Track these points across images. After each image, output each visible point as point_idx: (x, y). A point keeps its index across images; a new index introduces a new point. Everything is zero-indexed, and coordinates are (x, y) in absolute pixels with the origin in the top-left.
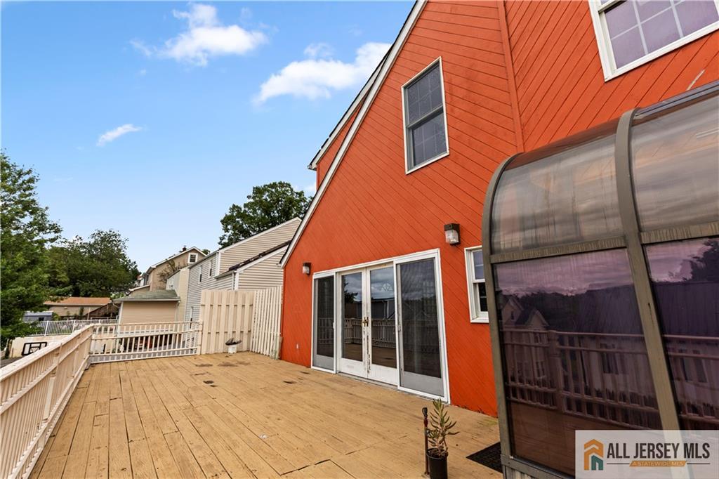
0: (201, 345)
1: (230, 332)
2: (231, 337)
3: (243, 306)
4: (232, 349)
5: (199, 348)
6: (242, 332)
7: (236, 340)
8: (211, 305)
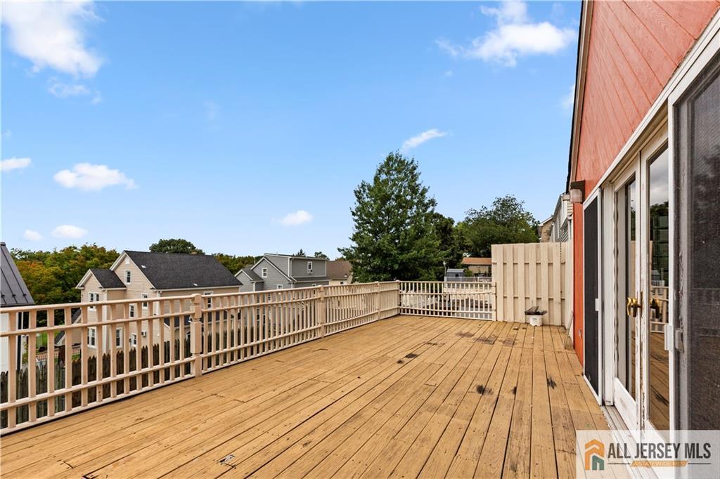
0: (496, 310)
1: (533, 298)
2: (535, 305)
3: (550, 264)
4: (534, 321)
5: (494, 313)
6: (550, 300)
7: (540, 310)
8: (504, 264)
